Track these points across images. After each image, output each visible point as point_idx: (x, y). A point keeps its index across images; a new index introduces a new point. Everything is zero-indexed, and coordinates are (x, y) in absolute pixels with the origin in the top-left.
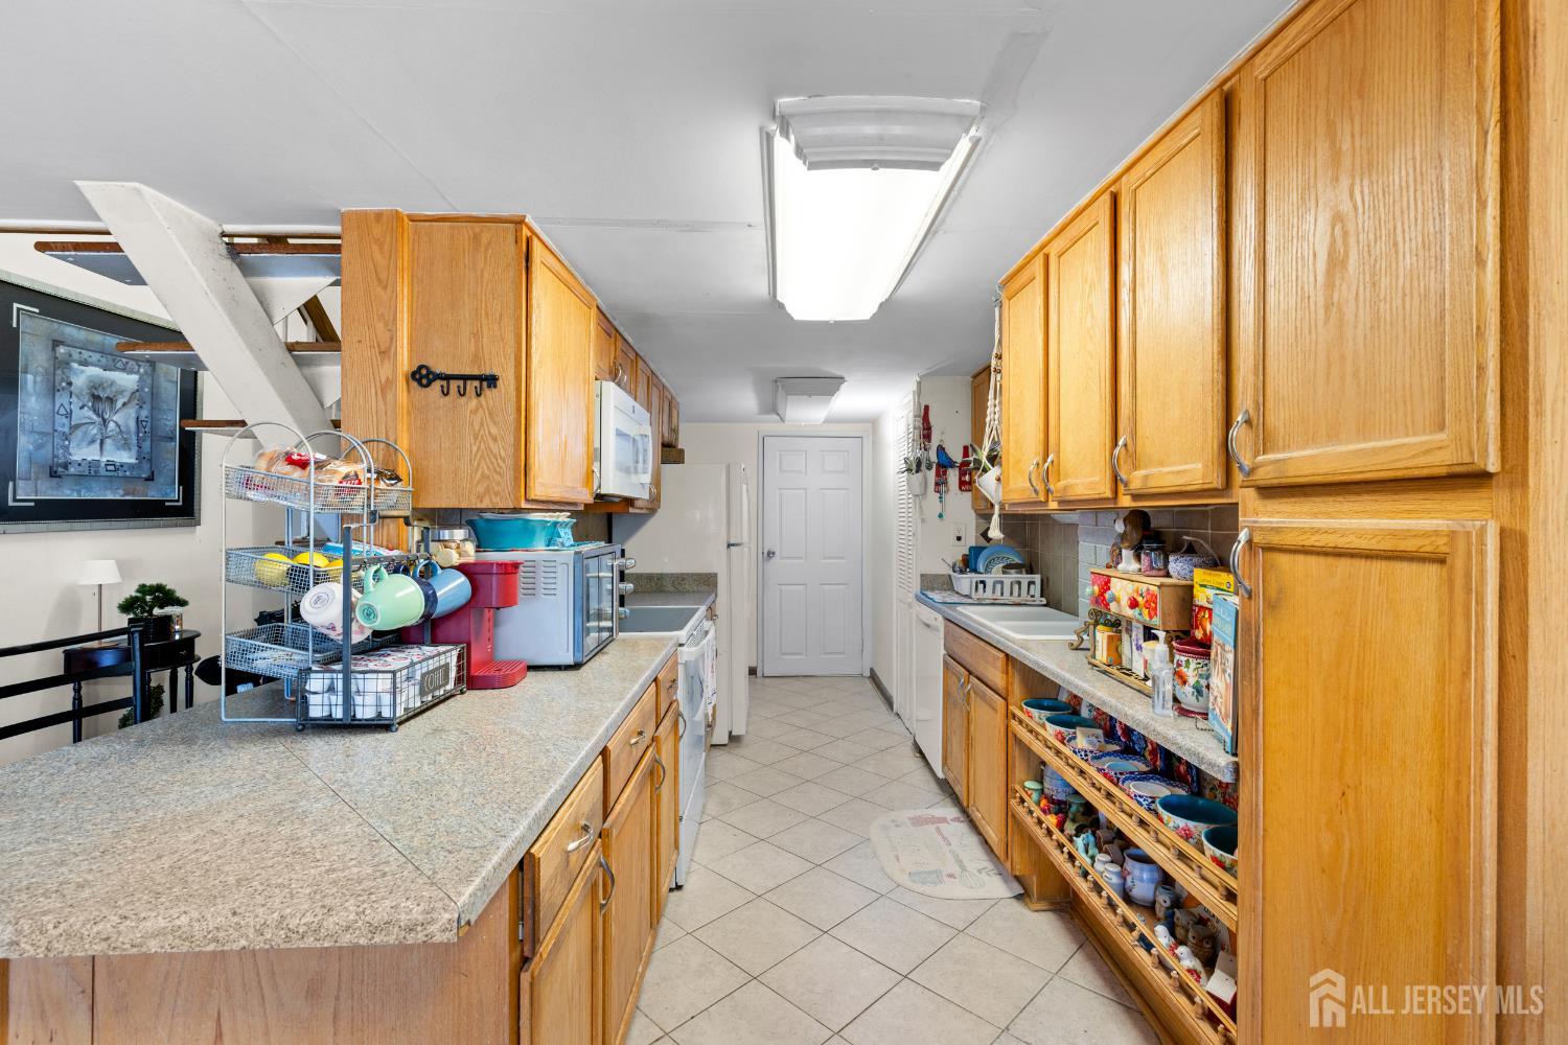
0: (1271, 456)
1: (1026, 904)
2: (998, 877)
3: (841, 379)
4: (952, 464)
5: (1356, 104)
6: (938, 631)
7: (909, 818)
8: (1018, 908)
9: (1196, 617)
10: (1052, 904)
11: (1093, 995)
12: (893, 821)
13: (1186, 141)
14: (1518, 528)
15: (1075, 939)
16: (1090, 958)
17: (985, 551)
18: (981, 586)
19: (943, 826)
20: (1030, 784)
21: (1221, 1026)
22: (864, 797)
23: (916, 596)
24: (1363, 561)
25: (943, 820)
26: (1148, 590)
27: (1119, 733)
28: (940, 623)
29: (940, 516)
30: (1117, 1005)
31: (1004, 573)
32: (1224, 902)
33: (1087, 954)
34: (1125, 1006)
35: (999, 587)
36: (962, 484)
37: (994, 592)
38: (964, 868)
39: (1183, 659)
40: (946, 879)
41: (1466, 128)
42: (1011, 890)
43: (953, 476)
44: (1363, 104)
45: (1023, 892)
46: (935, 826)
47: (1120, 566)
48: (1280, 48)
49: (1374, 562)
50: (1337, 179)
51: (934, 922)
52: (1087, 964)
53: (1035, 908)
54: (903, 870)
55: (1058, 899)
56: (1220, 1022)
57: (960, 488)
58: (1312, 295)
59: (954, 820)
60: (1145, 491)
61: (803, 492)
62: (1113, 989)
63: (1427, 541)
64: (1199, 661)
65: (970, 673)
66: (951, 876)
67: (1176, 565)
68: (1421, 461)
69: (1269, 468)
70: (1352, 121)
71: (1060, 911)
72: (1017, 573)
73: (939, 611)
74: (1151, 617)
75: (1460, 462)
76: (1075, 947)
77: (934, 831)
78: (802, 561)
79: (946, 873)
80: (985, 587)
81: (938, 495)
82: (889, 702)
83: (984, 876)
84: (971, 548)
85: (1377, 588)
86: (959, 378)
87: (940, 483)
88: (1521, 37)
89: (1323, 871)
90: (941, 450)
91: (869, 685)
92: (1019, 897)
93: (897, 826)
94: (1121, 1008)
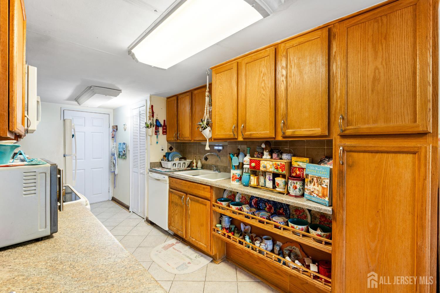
0: (350, 127)
1: (215, 263)
2: (202, 257)
3: (120, 91)
4: (161, 126)
5: (383, 41)
6: (166, 181)
7: (162, 248)
8: (213, 265)
9: (293, 170)
10: (222, 259)
11: (249, 283)
12: (157, 251)
13: (313, 39)
14: (435, 146)
15: (234, 268)
16: (241, 272)
17: (171, 154)
18: (174, 165)
19: (174, 246)
20: (218, 225)
21: (323, 279)
22: (140, 246)
23: (149, 170)
24: (386, 154)
25: (173, 245)
26: (281, 164)
27: (253, 204)
28: (167, 178)
29: (157, 143)
30: (255, 282)
31: (180, 160)
32: (324, 246)
33: (239, 271)
34: (258, 282)
35: (179, 165)
36: (163, 132)
37: (178, 167)
38: (191, 259)
39: (295, 182)
40: (188, 265)
41: (426, 53)
42: (209, 260)
43: (161, 129)
44: (386, 41)
45: (212, 259)
46: (172, 247)
47: (263, 157)
48: (355, 21)
49: (390, 154)
50: (376, 59)
51: (195, 282)
52: (241, 274)
53: (218, 263)
54: (173, 268)
55: (223, 257)
56: (322, 278)
57: (163, 134)
58: (367, 87)
59: (177, 243)
60: (293, 136)
61: (84, 133)
62: (252, 278)
63: (412, 149)
64: (300, 182)
65: (186, 194)
66: (189, 263)
67: (285, 156)
68: (410, 130)
69: (351, 130)
70: (382, 46)
71: (224, 260)
72: (184, 160)
73: (166, 175)
74: (282, 171)
75: (423, 130)
76: (235, 270)
77: (172, 249)
78: (83, 160)
79: (187, 263)
80: (175, 165)
81: (156, 136)
82: (127, 208)
83: (198, 259)
84: (166, 153)
85: (391, 160)
86: (162, 98)
87: (157, 132)
88: (436, 36)
89: (370, 232)
90: (157, 120)
91: (114, 204)
92: (212, 262)
93: (160, 252)
94: (257, 283)
